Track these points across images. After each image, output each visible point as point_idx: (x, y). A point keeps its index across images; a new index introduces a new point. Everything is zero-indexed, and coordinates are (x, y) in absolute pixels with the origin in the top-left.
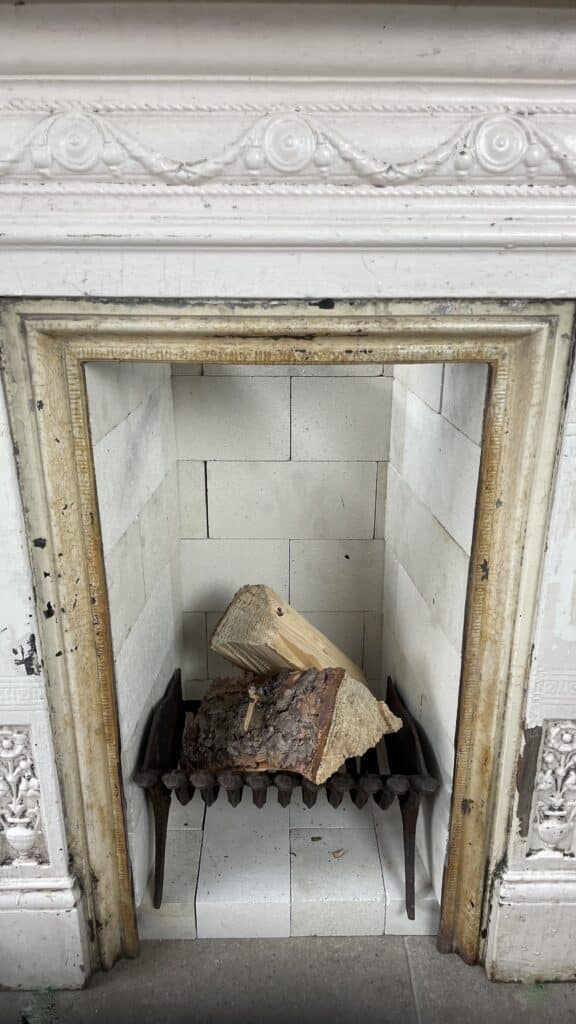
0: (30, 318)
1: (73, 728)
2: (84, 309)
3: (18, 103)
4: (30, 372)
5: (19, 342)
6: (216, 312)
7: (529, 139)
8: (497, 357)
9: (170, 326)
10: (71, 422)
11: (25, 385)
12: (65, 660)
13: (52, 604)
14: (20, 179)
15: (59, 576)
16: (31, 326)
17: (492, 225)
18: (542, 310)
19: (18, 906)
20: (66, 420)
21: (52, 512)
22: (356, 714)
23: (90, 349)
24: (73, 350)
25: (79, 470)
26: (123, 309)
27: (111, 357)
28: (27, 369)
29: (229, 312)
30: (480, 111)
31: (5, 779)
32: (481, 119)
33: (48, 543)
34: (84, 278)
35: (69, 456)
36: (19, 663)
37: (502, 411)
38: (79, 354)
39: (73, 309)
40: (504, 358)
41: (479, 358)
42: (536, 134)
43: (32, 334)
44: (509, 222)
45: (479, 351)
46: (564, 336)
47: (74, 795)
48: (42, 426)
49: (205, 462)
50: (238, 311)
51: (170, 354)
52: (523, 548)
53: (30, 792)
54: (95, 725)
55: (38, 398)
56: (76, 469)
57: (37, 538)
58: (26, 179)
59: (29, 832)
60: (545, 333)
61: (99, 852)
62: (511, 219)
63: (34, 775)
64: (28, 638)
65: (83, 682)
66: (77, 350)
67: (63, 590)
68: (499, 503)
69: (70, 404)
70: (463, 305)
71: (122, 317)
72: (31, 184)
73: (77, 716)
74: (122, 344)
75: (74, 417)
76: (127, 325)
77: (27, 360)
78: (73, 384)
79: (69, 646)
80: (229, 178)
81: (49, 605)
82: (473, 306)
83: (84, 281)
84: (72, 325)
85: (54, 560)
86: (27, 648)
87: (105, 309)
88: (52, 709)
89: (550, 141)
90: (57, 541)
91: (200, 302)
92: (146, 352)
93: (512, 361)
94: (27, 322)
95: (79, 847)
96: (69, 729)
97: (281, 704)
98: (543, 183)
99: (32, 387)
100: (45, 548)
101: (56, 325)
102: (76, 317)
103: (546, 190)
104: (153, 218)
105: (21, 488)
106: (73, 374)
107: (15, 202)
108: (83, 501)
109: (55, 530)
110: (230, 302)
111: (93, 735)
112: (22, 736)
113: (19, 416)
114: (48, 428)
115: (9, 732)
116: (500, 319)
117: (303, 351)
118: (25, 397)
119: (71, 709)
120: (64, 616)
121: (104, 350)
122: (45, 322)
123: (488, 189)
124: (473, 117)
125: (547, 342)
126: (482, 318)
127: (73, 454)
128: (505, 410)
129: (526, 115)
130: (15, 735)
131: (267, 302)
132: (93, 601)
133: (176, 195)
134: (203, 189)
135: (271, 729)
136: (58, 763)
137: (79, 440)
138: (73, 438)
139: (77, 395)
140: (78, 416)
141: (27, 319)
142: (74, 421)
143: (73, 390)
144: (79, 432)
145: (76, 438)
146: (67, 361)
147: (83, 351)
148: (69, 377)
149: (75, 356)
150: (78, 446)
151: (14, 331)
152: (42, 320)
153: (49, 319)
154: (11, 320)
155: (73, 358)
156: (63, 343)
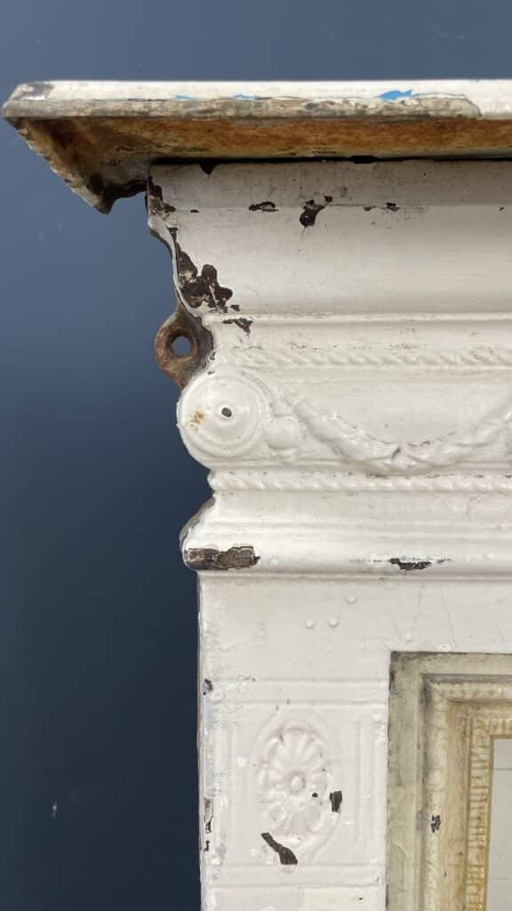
0: (439, 679)
3: (486, 354)
4: (426, 768)
5: (417, 719)
10: (467, 841)
11: (414, 790)
14: (471, 469)
16: (442, 695)
24: (487, 722)
28: (422, 763)
38: (495, 728)
43: (440, 706)
48: (434, 857)
55: (435, 813)
58: (483, 470)
66: (494, 721)
69: (469, 809)
72: (489, 477)
75: (474, 831)
77: (425, 746)
78: (478, 778)
94: (435, 686)
99: (426, 794)
106: (480, 761)
107: (457, 505)
113: (398, 843)
114: (440, 858)
118: (413, 809)
122: (466, 686)
127: (461, 891)
137: (475, 869)
138: (466, 863)
139: (483, 794)
140: (481, 830)
141: (433, 681)
142: (471, 837)
143: (477, 787)
144: (478, 857)
145: (472, 866)
146: (474, 738)
147: (504, 722)
148: (474, 765)
149: (488, 732)
150: (472, 878)
151: (414, 702)
152: (461, 682)
153: (470, 682)
154: (412, 685)
155: (484, 734)
156: (471, 710)
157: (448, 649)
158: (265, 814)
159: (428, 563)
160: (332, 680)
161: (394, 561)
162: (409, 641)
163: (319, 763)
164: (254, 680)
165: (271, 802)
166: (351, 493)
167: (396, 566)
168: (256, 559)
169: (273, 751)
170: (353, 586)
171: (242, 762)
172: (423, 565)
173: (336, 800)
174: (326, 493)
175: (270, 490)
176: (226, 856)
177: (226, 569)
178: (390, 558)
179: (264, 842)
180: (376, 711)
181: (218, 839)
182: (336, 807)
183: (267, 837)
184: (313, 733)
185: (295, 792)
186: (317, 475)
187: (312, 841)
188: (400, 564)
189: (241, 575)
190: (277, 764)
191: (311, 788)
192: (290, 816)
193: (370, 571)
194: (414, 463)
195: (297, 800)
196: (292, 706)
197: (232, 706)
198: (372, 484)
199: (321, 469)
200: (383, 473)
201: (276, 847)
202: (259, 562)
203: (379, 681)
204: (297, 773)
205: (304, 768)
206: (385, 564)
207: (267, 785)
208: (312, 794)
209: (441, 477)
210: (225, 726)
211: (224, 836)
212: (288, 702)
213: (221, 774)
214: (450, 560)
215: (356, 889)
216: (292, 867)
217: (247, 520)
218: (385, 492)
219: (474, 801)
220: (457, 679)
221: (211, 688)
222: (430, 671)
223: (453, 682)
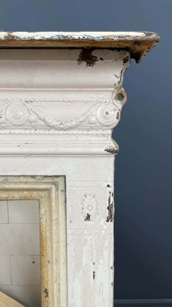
7: (29, 112)
8: (39, 198)
17: (19, 146)
18: (50, 180)
30: (9, 101)
32: (9, 104)
37: (44, 221)
40: (42, 199)
41: (31, 198)
42: (31, 110)
44: (26, 145)
45: (31, 196)
46: (62, 191)
52: (59, 284)
60: (54, 189)
62: (27, 143)
68: (49, 262)
70: (15, 178)
82: (19, 178)
89: (37, 112)
93: (46, 200)
98: (41, 129)
103: (42, 132)
116: (34, 183)
123: (17, 131)
124: (7, 103)
125: (55, 193)
126: (26, 183)
128: (46, 221)
129: (29, 102)
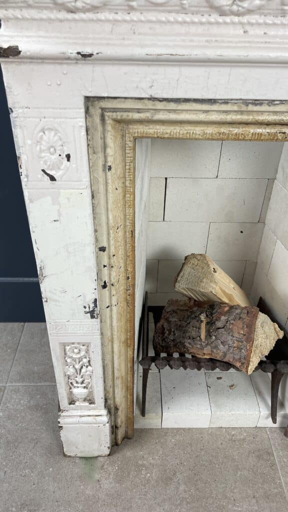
0: (107, 110)
1: (112, 342)
2: (146, 105)
4: (105, 147)
5: (100, 128)
6: (235, 108)
9: (202, 117)
10: (125, 178)
11: (101, 155)
12: (111, 310)
13: (107, 282)
14: (113, 9)
15: (112, 267)
16: (109, 117)
19: (79, 423)
20: (121, 176)
21: (111, 232)
22: (265, 333)
23: (142, 130)
24: (131, 131)
25: (127, 206)
26: (172, 106)
27: (156, 136)
28: (103, 145)
29: (244, 108)
31: (74, 367)
33: (107, 249)
34: (151, 85)
35: (121, 197)
36: (86, 313)
38: (135, 133)
39: (139, 105)
43: (109, 122)
47: (110, 373)
48: (110, 181)
49: (166, 179)
50: (251, 108)
51: (196, 134)
53: (88, 373)
54: (123, 339)
55: (109, 164)
56: (125, 206)
57: (101, 246)
58: (118, 9)
59: (85, 390)
61: (120, 397)
63: (90, 365)
64: (93, 301)
65: (119, 320)
66: (134, 131)
67: (114, 274)
69: (125, 166)
71: (170, 111)
72: (120, 13)
73: (115, 337)
74: (164, 127)
75: (128, 174)
76: (173, 117)
77: (104, 139)
78: (129, 153)
79: (114, 303)
80: (266, 11)
81: (105, 282)
83: (151, 87)
84: (136, 116)
85: (109, 258)
86: (92, 305)
87: (160, 106)
88: (102, 334)
90: (112, 248)
91: (226, 102)
92: (179, 133)
94: (106, 114)
95: (111, 395)
96: (110, 343)
97: (219, 324)
99: (105, 157)
100: (106, 252)
101: (125, 115)
102: (139, 111)
104: (207, 41)
105: (94, 218)
106: (130, 147)
107: (108, 27)
108: (128, 224)
109: (112, 242)
110: (246, 102)
111: (121, 344)
112: (85, 347)
113: (96, 175)
114: (113, 182)
115: (78, 346)
117: (284, 133)
118: (101, 163)
119: (112, 334)
120: (113, 288)
121: (151, 131)
122: (118, 113)
127: (124, 196)
130: (82, 347)
131: (271, 102)
132: (128, 278)
133: (225, 23)
134: (245, 19)
135: (214, 337)
136: (103, 360)
137: (129, 188)
138: (126, 186)
139: (131, 160)
140: (130, 174)
141: (106, 112)
142: (127, 176)
143: (128, 157)
144: (130, 184)
145: (127, 187)
146: (126, 138)
147: (138, 131)
148: (127, 148)
149: (132, 135)
150: (128, 192)
151: (97, 120)
152: (116, 112)
153: (120, 112)
154: (96, 113)
155: (130, 136)
156: (125, 126)
157: (106, 95)
158: (42, 162)
159: (92, 54)
160: (61, 109)
161: (79, 53)
162: (90, 92)
163: (60, 143)
164: (29, 108)
165: (43, 158)
166: (61, 21)
167: (80, 55)
168: (20, 52)
169: (41, 138)
170: (65, 66)
171: (29, 142)
172: (91, 55)
173: (68, 157)
174: (50, 20)
175: (24, 19)
176: (29, 177)
177: (8, 57)
178: (76, 52)
179: (43, 173)
180: (80, 121)
181: (25, 171)
182: (68, 160)
183: (43, 171)
184: (57, 131)
185: (52, 154)
186: (45, 12)
187: (61, 172)
188: (81, 55)
189: (16, 60)
190: (44, 143)
191: (58, 152)
192: (51, 163)
193: (69, 59)
194: (84, 5)
195: (53, 157)
196: (46, 120)
197: (22, 119)
198: (70, 16)
199: (46, 8)
200: (73, 11)
201: (48, 175)
202: (22, 53)
203: (80, 109)
204: (52, 147)
205: (54, 145)
206: (74, 55)
207: (41, 151)
208: (58, 154)
209: (100, 14)
210: (21, 127)
211: (27, 171)
212: (45, 118)
213: (22, 147)
214: (101, 53)
215: (79, 190)
216: (55, 182)
217: (16, 34)
218: (75, 20)
219: (127, 163)
220: (115, 110)
221: (12, 112)
222: (103, 107)
223: (113, 112)
